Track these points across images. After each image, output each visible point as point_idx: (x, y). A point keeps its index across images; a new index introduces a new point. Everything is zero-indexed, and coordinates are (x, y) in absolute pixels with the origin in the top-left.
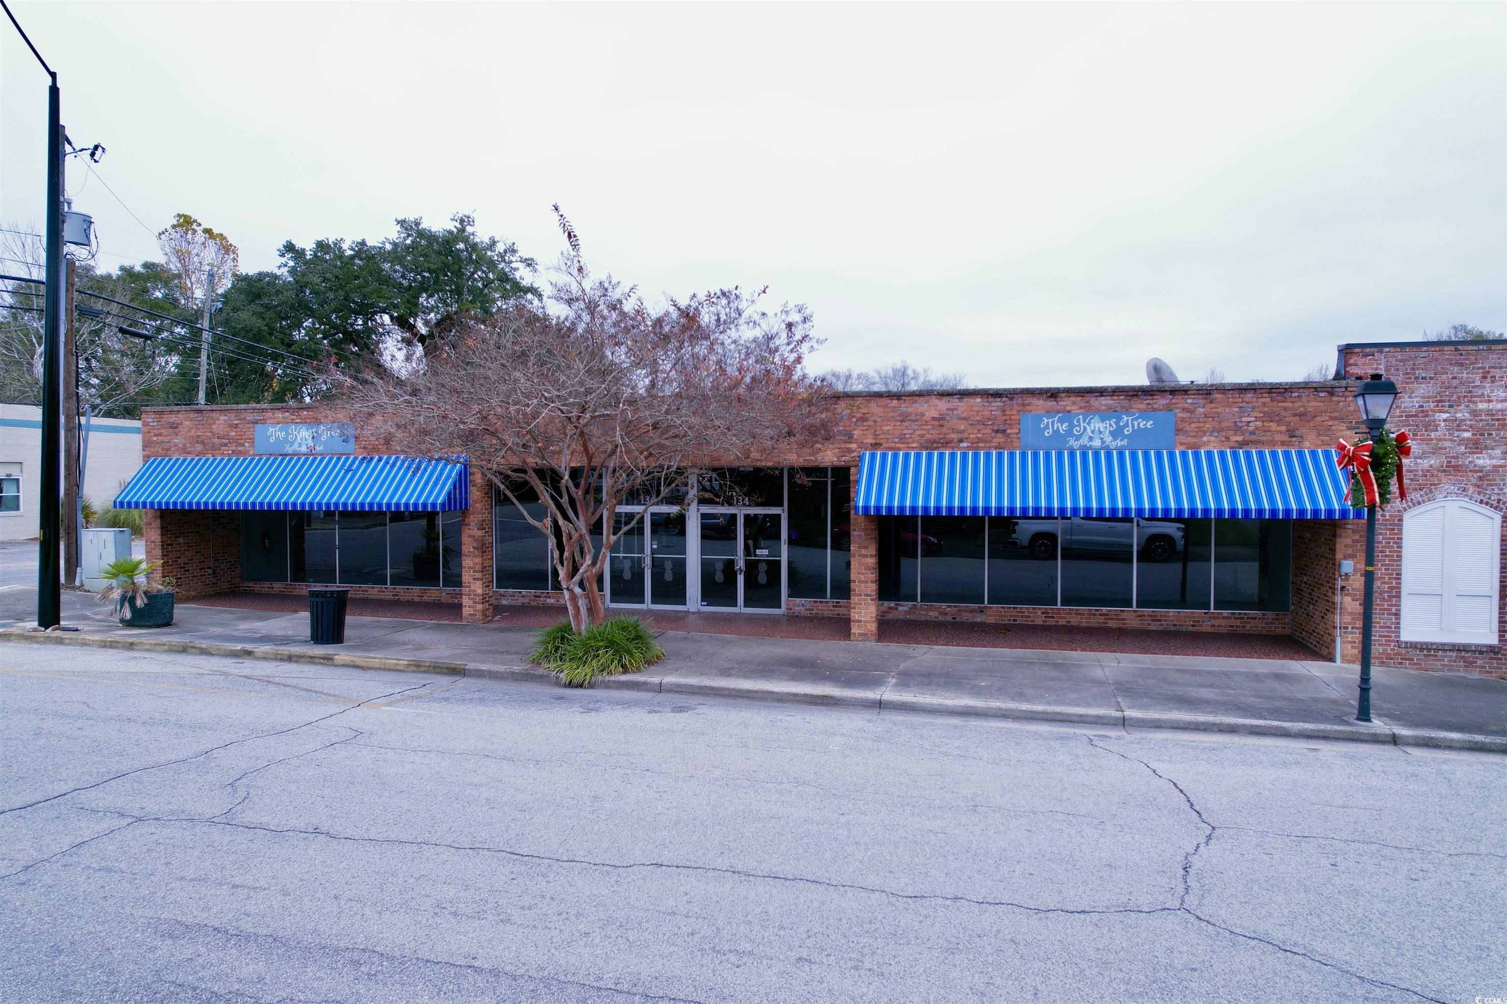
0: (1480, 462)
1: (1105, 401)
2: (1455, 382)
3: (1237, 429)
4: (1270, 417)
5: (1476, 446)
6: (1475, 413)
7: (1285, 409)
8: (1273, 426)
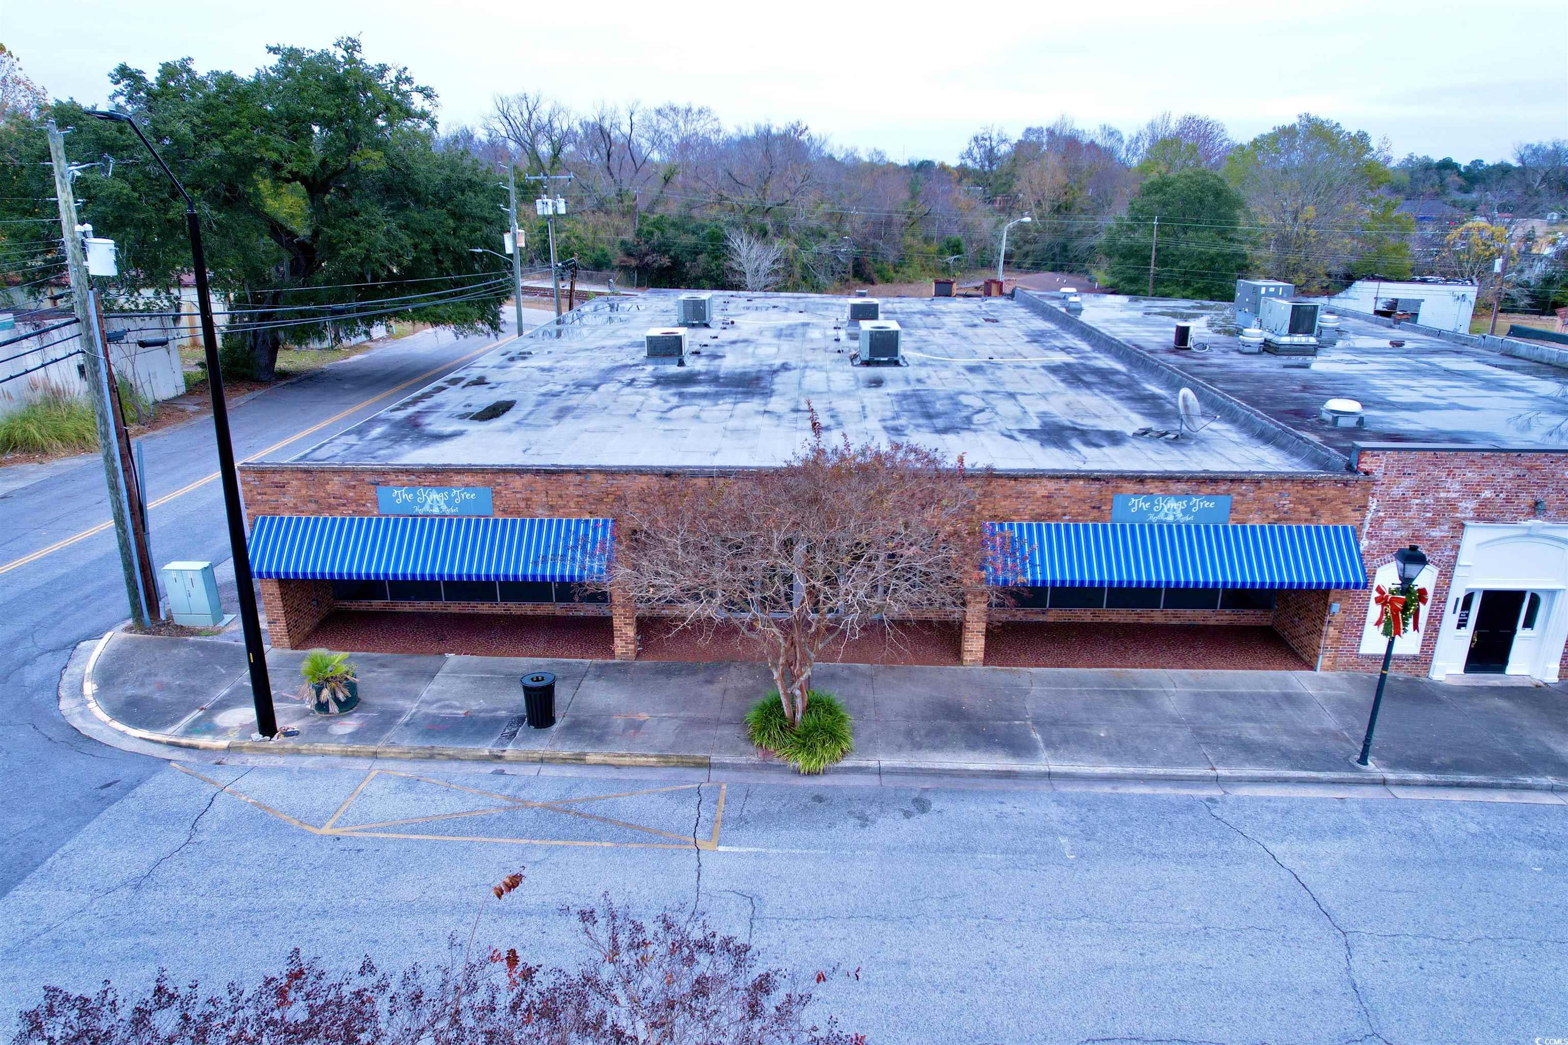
0: (1434, 534)
1: (1182, 486)
2: (1429, 478)
3: (1275, 509)
4: (1300, 501)
5: (1433, 523)
6: (1437, 500)
7: (1312, 495)
8: (1301, 508)
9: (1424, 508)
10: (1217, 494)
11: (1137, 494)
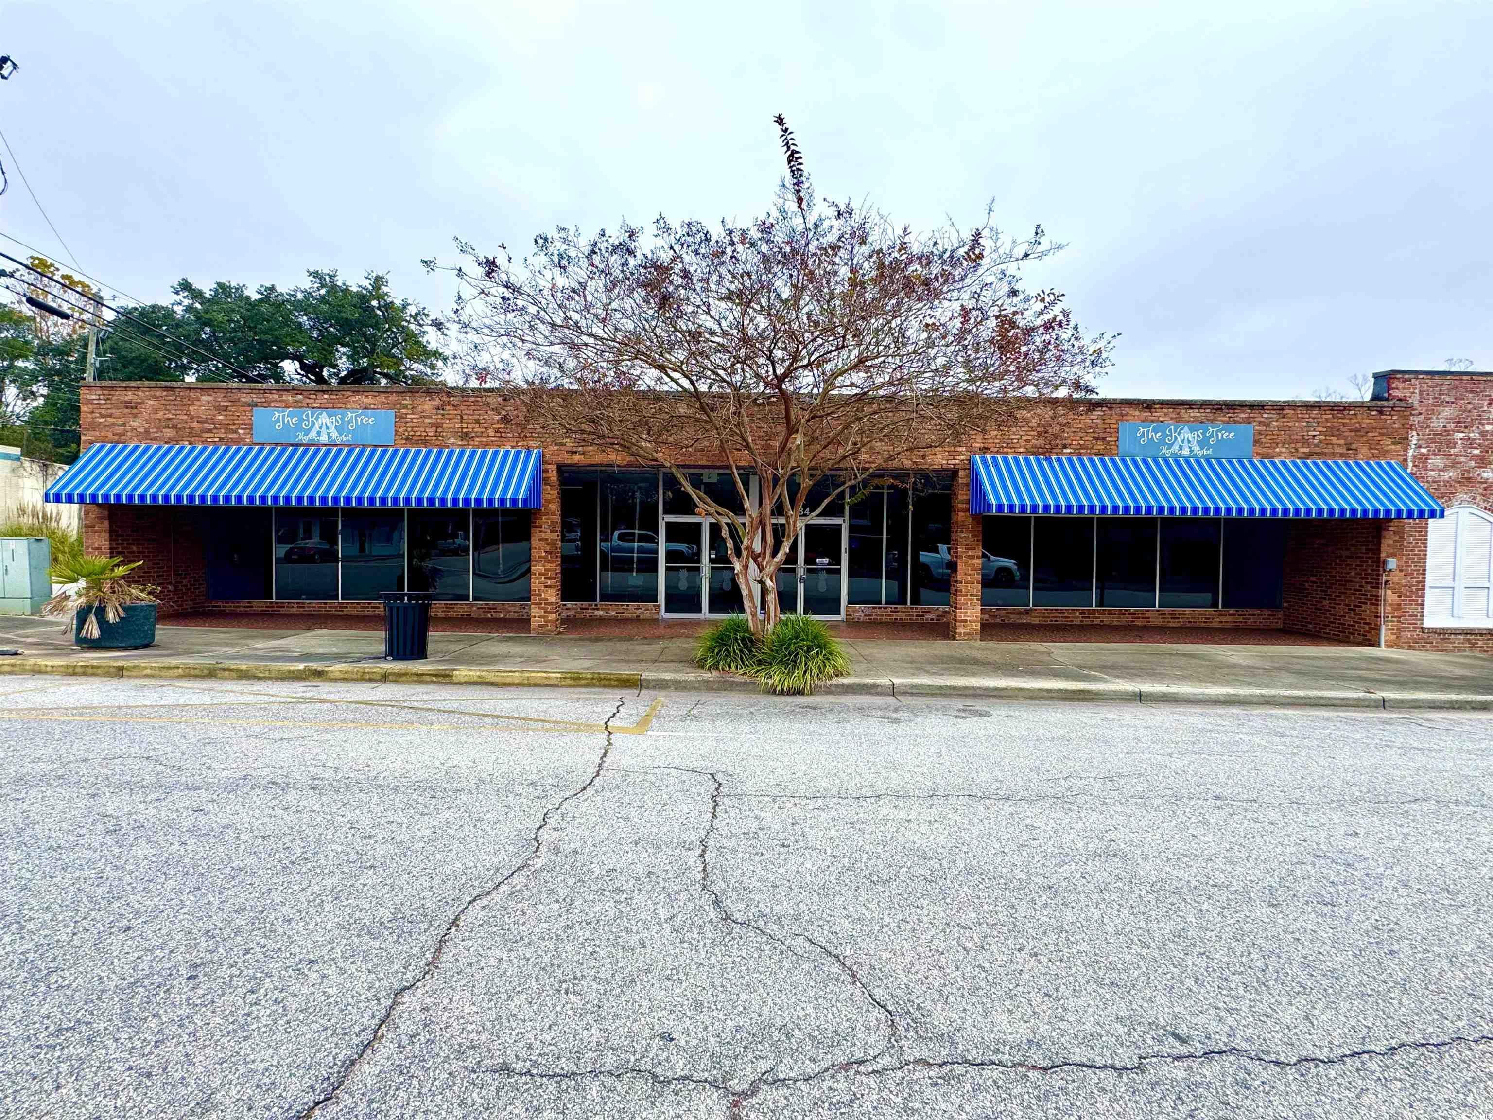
0: (1485, 475)
1: (1194, 413)
2: (1470, 407)
3: (1305, 442)
4: (1331, 431)
5: (1483, 461)
6: (1483, 434)
7: (1344, 424)
8: (1334, 440)
9: (1470, 443)
10: (1235, 422)
11: (1145, 421)
